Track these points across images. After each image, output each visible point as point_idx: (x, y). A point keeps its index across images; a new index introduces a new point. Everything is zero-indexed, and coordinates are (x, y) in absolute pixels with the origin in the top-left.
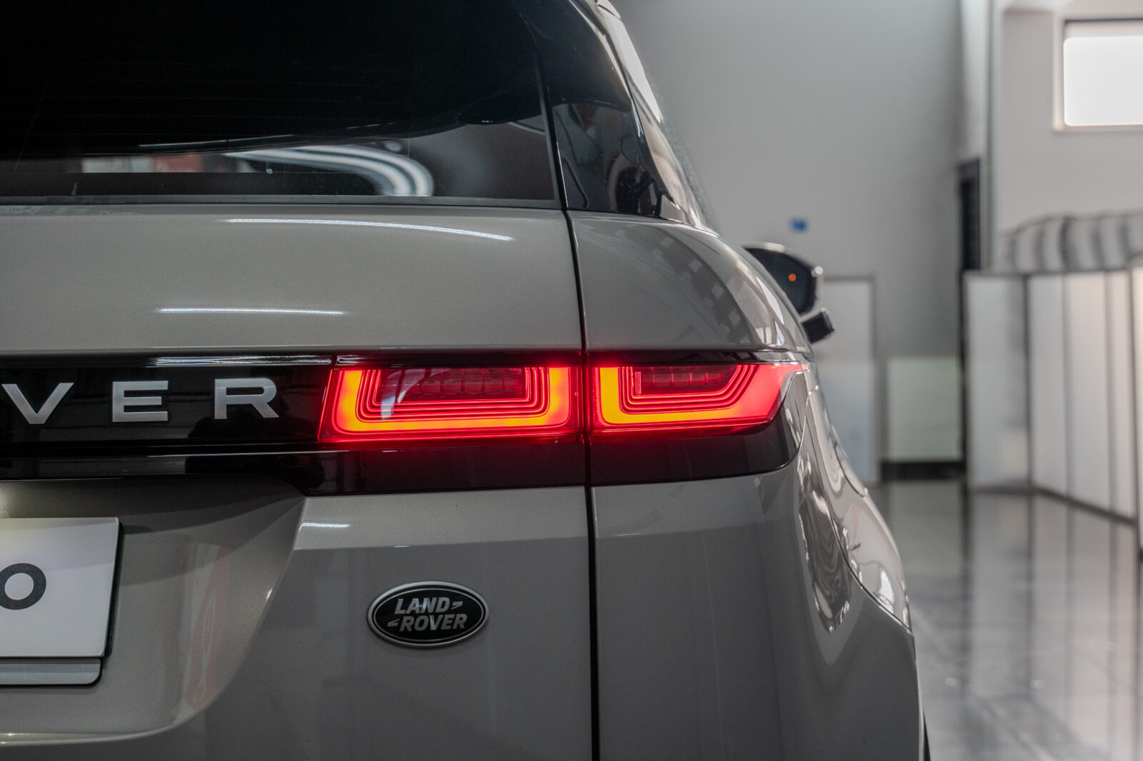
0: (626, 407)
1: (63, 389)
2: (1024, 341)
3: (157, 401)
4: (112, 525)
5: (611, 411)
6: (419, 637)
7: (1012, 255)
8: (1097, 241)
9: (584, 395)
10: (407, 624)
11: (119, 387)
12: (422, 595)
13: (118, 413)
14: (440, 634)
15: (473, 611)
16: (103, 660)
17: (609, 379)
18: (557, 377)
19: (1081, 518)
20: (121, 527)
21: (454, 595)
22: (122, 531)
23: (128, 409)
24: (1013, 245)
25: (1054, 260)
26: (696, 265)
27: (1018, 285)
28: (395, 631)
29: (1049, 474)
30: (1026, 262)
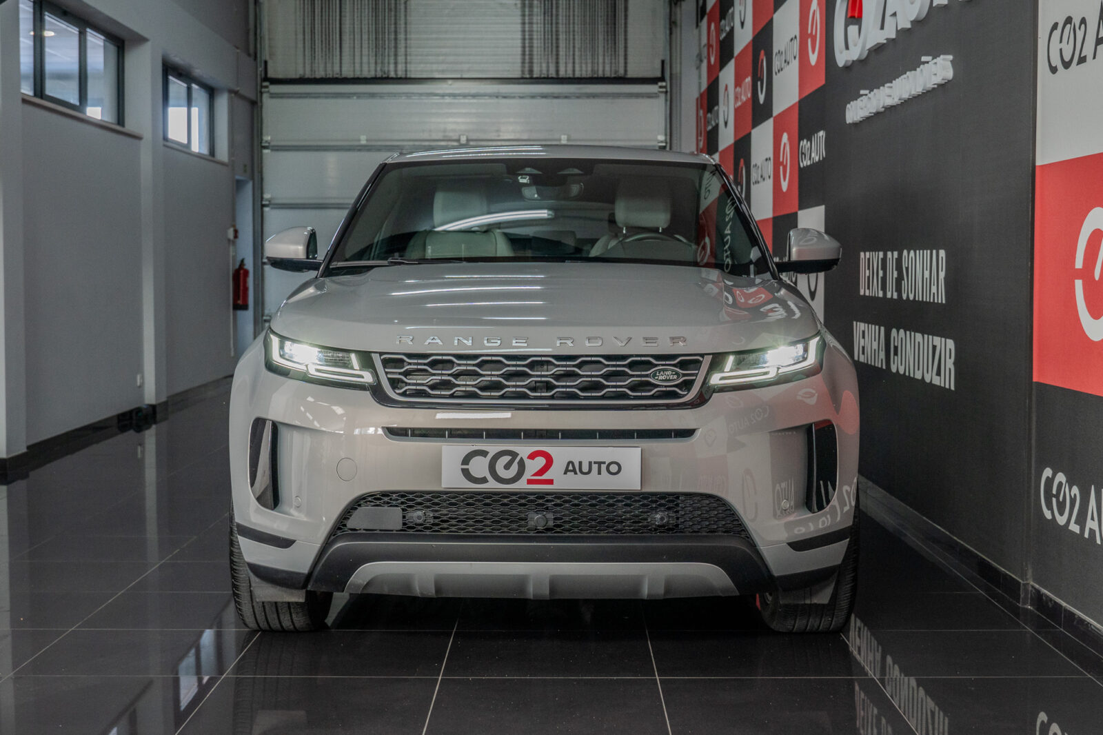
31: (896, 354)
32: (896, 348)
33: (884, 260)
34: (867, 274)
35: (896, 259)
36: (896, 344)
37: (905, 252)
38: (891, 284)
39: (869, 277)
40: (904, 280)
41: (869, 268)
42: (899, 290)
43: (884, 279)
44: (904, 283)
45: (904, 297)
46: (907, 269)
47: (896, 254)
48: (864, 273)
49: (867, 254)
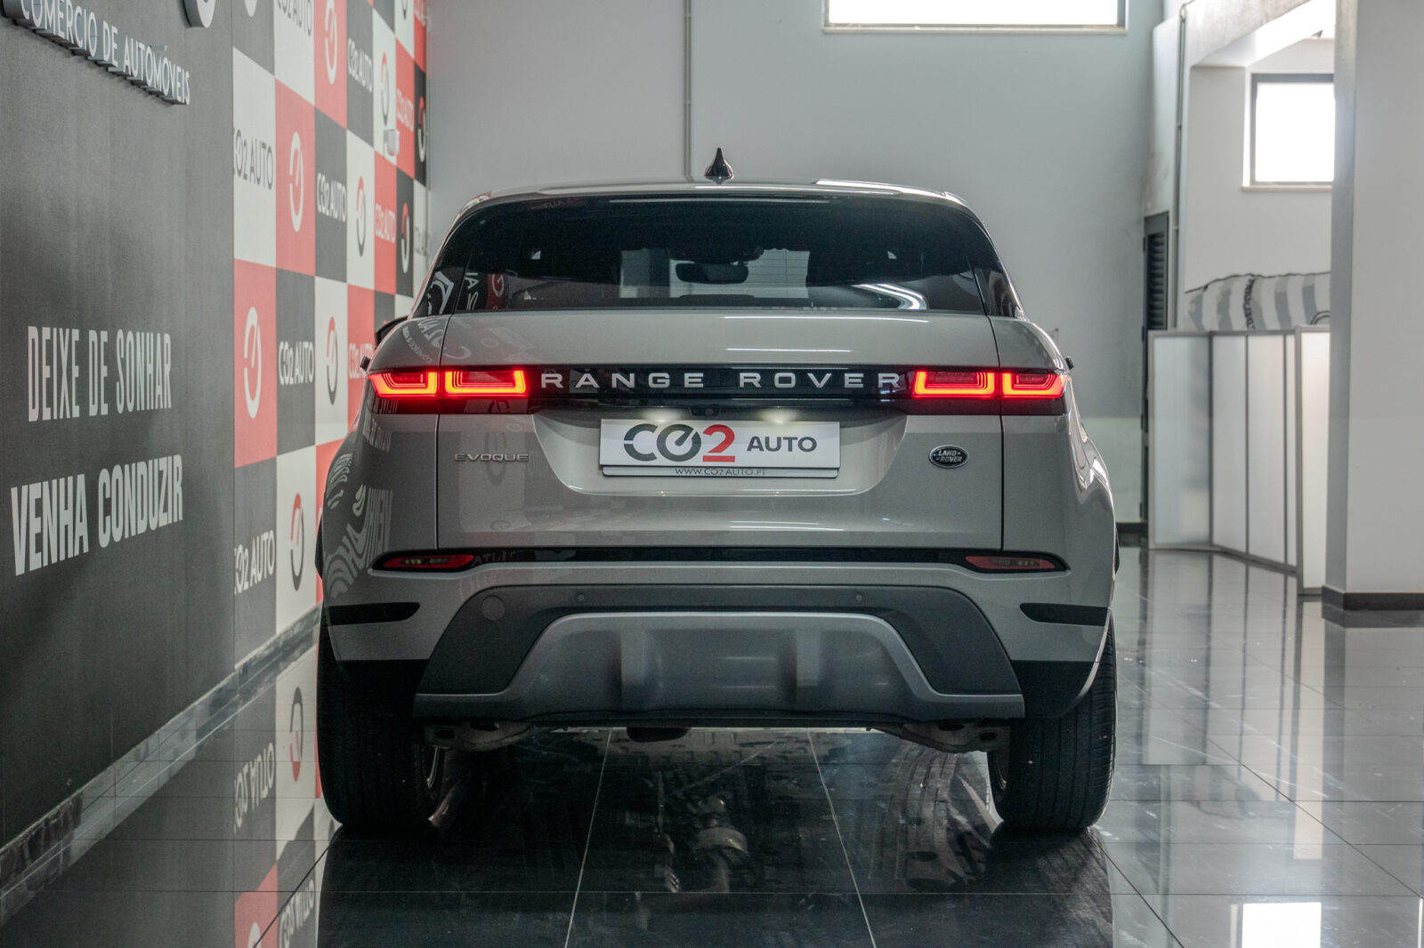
0: (1013, 388)
1: (828, 376)
2: (1208, 402)
3: (859, 381)
4: (837, 424)
5: (1008, 390)
6: (947, 464)
7: (1197, 315)
8: (1281, 301)
9: (999, 383)
10: (942, 459)
11: (848, 376)
12: (947, 449)
13: (847, 384)
14: (953, 463)
15: (964, 456)
17: (1007, 378)
18: (991, 377)
19: (1255, 572)
20: (840, 425)
21: (958, 451)
22: (841, 427)
23: (850, 383)
24: (1198, 302)
25: (1238, 322)
26: (1026, 331)
27: (1205, 341)
28: (938, 461)
29: (1228, 534)
30: (1210, 322)
31: (107, 512)
32: (107, 502)
33: (82, 345)
34: (46, 374)
35: (105, 343)
36: (108, 496)
37: (120, 334)
38: (95, 389)
39: (50, 381)
40: (119, 380)
41: (50, 363)
42: (111, 398)
43: (83, 382)
44: (120, 386)
45: (120, 409)
46: (123, 361)
47: (104, 336)
48: (38, 372)
49: (46, 331)
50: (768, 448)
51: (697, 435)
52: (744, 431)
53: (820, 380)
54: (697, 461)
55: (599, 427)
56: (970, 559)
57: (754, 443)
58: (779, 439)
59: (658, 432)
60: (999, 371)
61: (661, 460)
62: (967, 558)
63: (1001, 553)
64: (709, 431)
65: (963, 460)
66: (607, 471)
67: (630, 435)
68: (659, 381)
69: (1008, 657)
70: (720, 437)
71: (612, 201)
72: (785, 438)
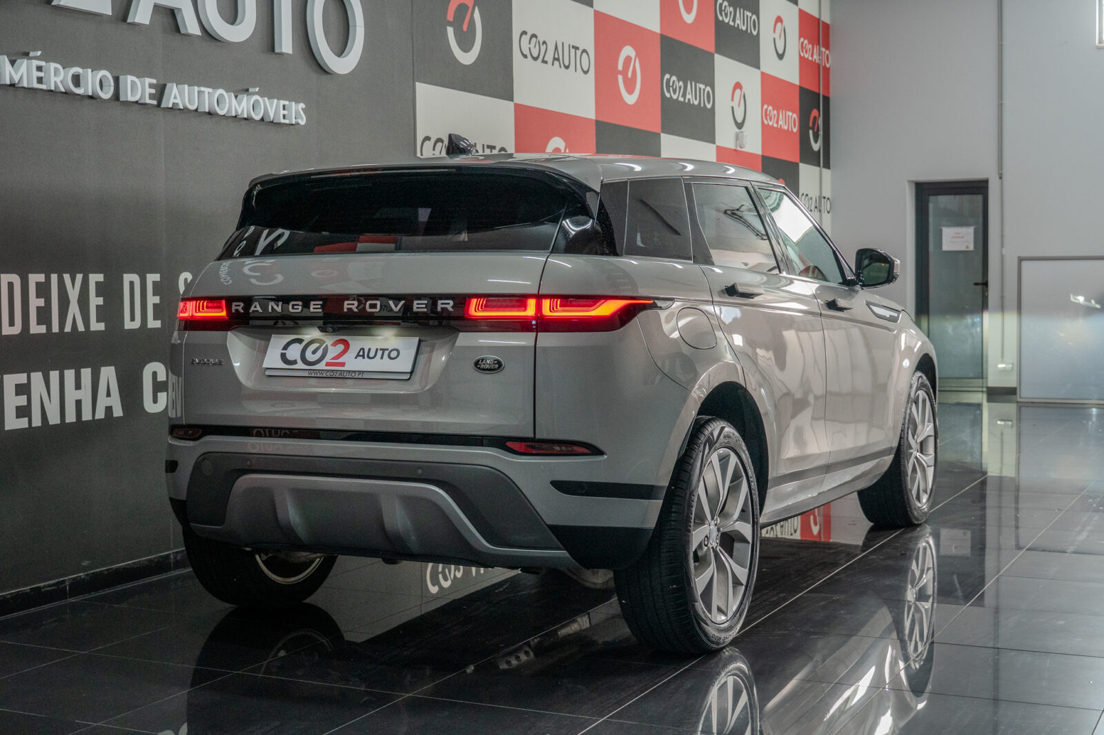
0: (550, 310)
1: (403, 302)
3: (424, 306)
4: (417, 339)
5: (545, 312)
6: (487, 370)
9: (539, 307)
10: (482, 366)
11: (415, 302)
12: (486, 359)
13: (415, 309)
14: (490, 370)
15: (499, 363)
16: (411, 373)
17: (546, 304)
18: (533, 302)
20: (420, 340)
21: (495, 359)
22: (420, 341)
23: (417, 308)
28: (479, 368)
50: (369, 357)
51: (327, 345)
52: (357, 343)
53: (396, 306)
54: (321, 366)
55: (269, 340)
56: (509, 444)
57: (362, 354)
58: (377, 350)
59: (304, 344)
60: (539, 298)
61: (300, 365)
62: (507, 443)
63: (533, 440)
64: (335, 344)
65: (499, 367)
66: (268, 373)
67: (285, 348)
68: (295, 307)
69: (545, 523)
70: (341, 347)
71: (312, 177)
72: (381, 349)
